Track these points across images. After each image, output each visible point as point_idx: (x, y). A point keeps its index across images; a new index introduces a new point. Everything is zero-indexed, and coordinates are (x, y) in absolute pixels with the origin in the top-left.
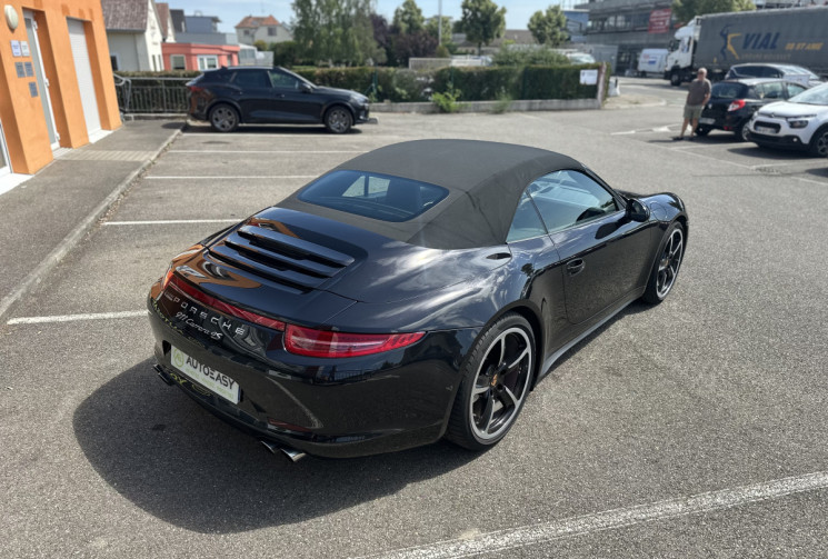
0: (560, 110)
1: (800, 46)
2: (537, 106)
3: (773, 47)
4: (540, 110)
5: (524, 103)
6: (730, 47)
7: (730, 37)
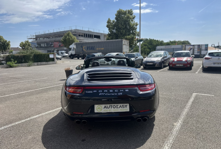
0: (46, 65)
1: (99, 49)
2: (40, 64)
3: (94, 49)
4: (41, 65)
5: (36, 63)
6: (84, 49)
7: (83, 47)
